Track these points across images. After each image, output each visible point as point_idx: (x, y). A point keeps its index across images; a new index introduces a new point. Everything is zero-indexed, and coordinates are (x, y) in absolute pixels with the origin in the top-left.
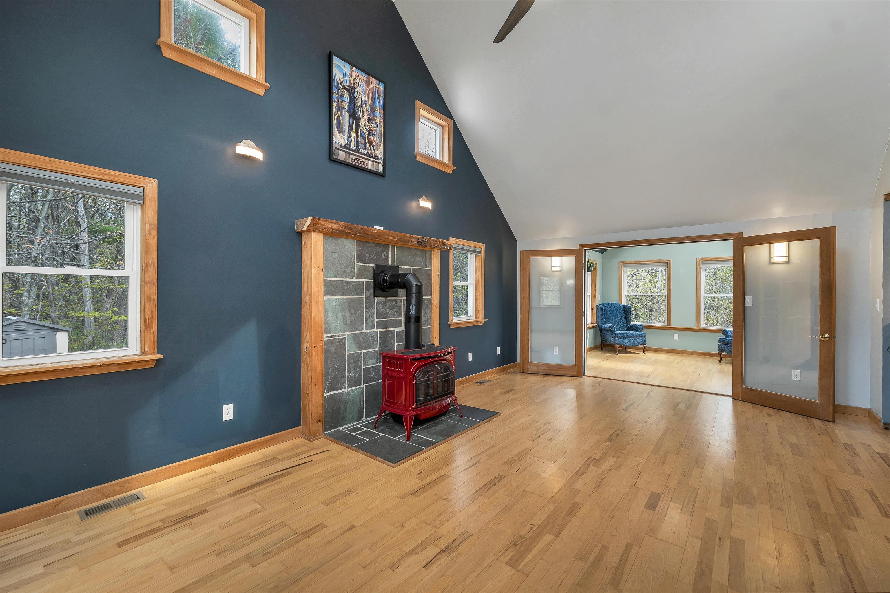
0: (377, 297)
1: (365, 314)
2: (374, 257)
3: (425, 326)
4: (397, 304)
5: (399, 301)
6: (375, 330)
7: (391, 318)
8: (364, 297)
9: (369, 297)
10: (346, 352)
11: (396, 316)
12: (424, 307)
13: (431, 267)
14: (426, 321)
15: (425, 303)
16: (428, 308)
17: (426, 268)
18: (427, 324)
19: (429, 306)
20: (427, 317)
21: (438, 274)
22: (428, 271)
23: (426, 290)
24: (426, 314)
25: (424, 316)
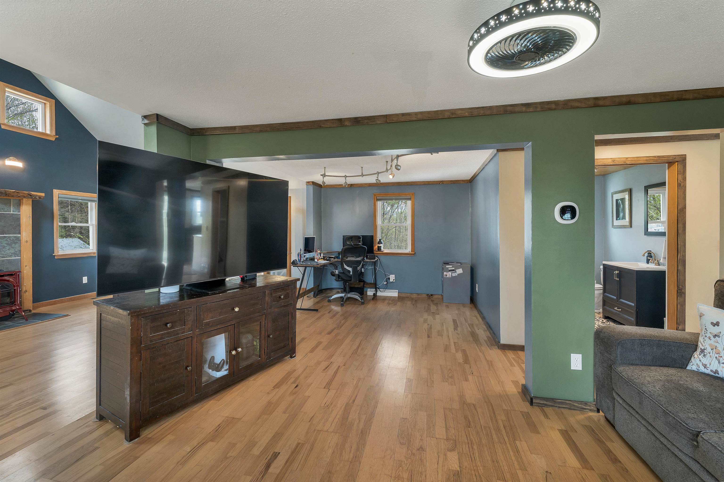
3: (11, 258)
12: (9, 243)
13: (19, 212)
14: (12, 253)
15: (10, 240)
16: (16, 243)
17: (12, 213)
18: (13, 255)
19: (17, 242)
20: (14, 250)
21: (30, 217)
22: (15, 215)
23: (13, 229)
24: (12, 248)
25: (9, 250)
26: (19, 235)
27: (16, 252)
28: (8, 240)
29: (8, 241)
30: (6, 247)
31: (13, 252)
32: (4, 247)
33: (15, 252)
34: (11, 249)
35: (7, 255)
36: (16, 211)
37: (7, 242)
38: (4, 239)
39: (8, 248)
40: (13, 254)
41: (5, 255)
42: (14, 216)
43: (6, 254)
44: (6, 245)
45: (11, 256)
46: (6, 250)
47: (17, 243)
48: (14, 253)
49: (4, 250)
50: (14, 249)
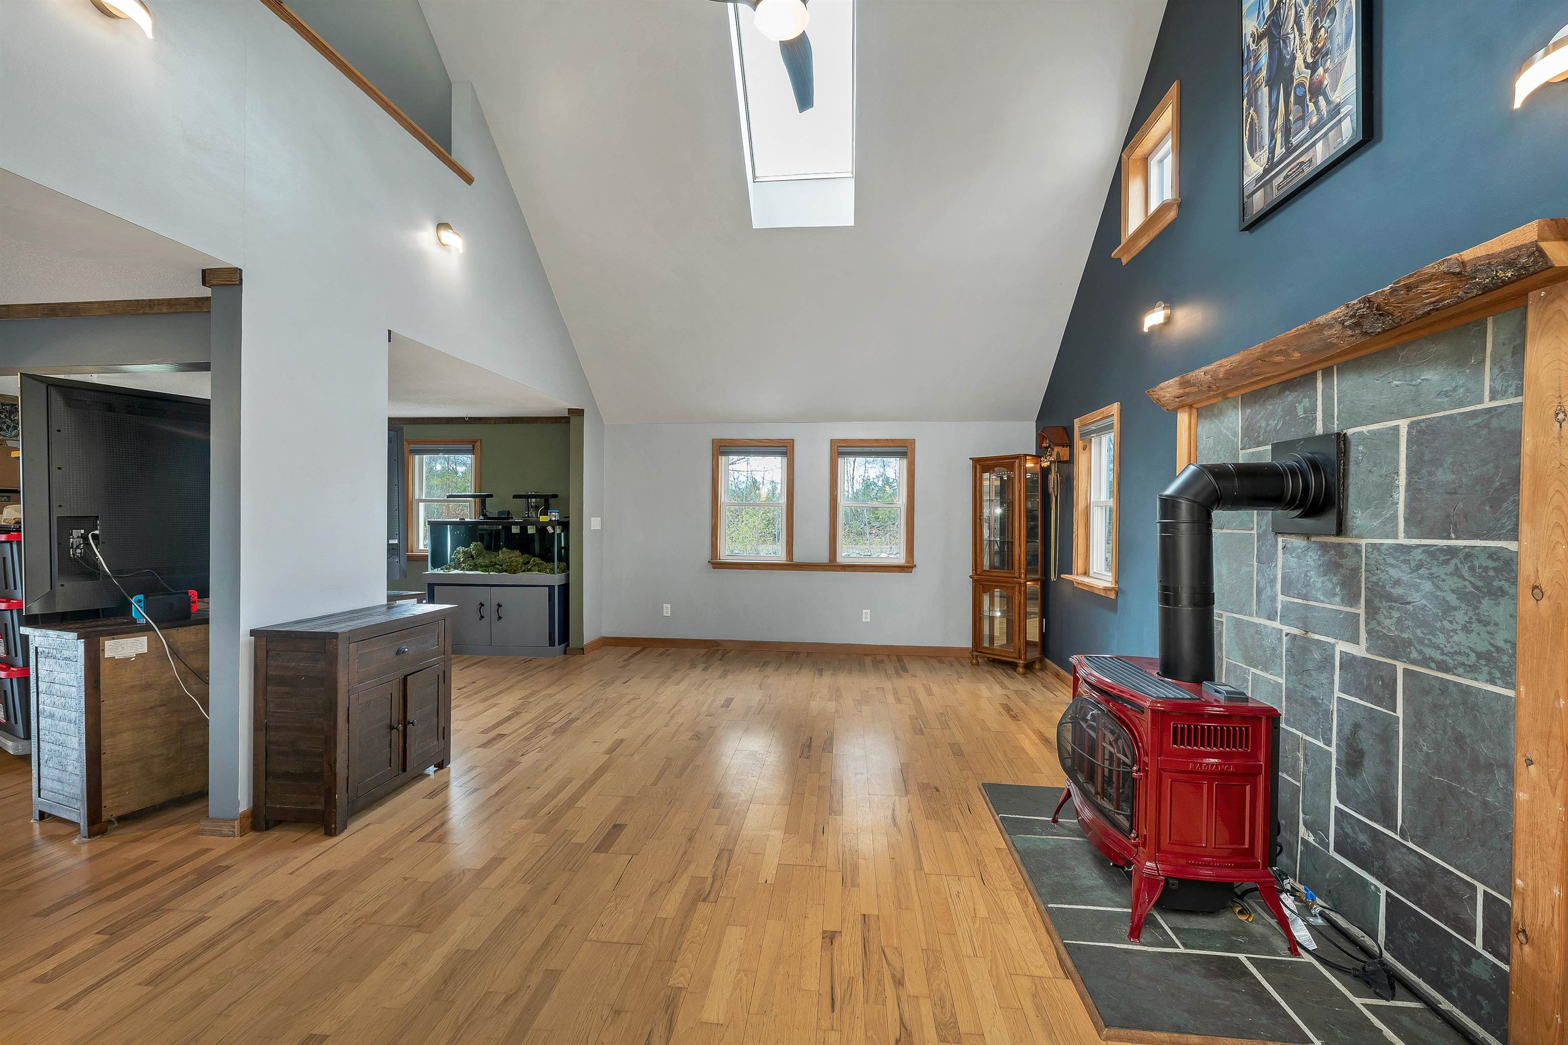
0: (1283, 533)
1: (1257, 576)
2: (1277, 424)
3: (1476, 679)
4: (1343, 562)
5: (1349, 550)
6: (1277, 624)
7: (1322, 602)
8: (1255, 532)
9: (1265, 531)
10: (1222, 654)
11: (1338, 599)
12: (1465, 587)
13: (1519, 391)
14: (1479, 656)
15: (1472, 569)
16: (1497, 594)
17: (1487, 404)
18: (1485, 669)
19: (1501, 589)
20: (1487, 637)
21: (1561, 416)
22: (1502, 413)
23: (1488, 508)
24: (1479, 621)
25: (1466, 629)
26: (1512, 546)
27: (1499, 649)
28: (1465, 572)
29: (1465, 580)
30: (1455, 608)
31: (1483, 647)
32: (1448, 610)
33: (1492, 649)
34: (1475, 626)
35: (1459, 658)
36: (1506, 392)
37: (1461, 583)
38: (1446, 562)
39: (1461, 617)
40: (1483, 662)
41: (1452, 655)
42: (1495, 423)
43: (1456, 653)
44: (1453, 599)
45: (1472, 670)
46: (1455, 631)
47: (1503, 592)
48: (1487, 657)
49: (1447, 624)
50: (1489, 628)
